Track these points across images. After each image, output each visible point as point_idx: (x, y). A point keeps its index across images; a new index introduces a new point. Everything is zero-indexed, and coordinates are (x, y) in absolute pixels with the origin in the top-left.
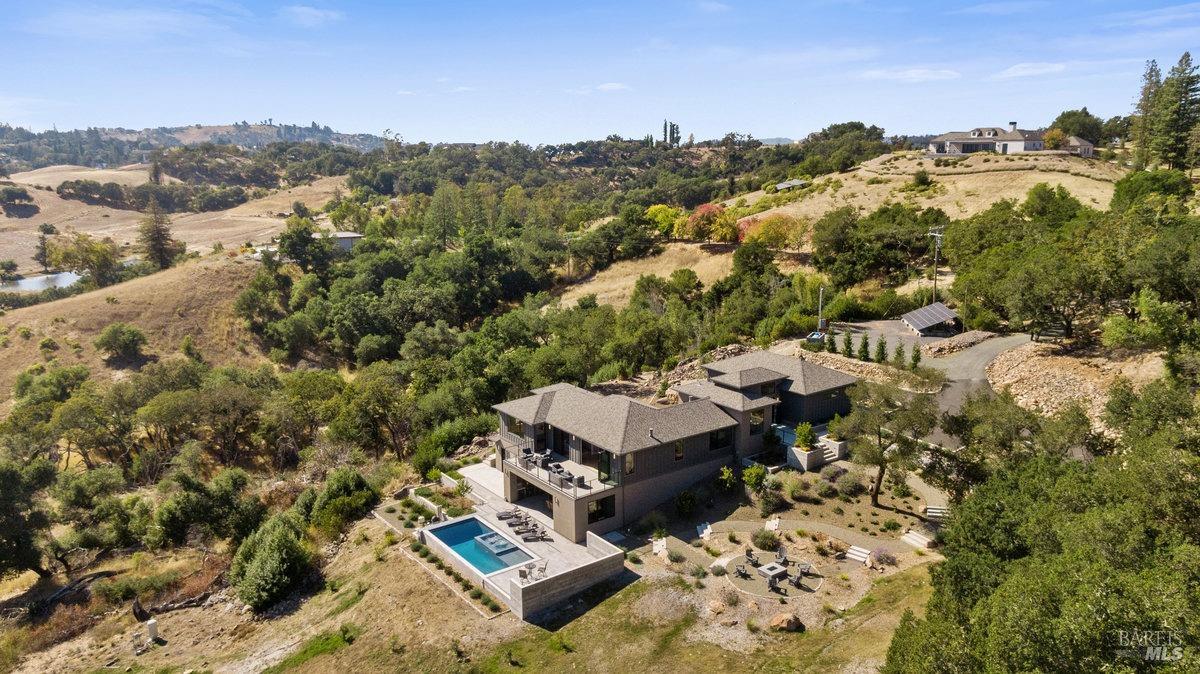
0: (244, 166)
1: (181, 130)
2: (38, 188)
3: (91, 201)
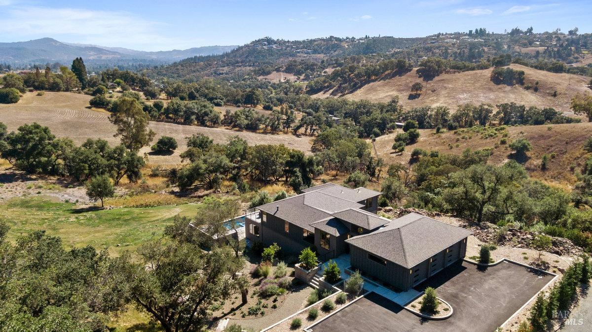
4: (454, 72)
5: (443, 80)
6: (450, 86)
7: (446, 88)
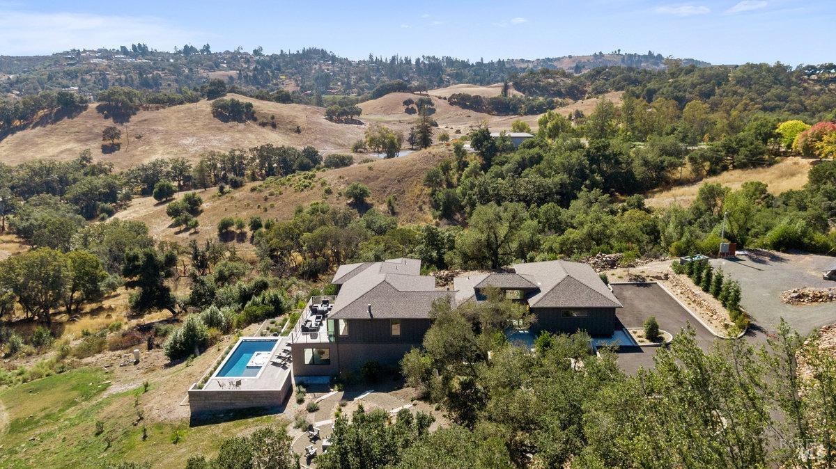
0: (565, 83)
1: (558, 59)
2: (440, 98)
3: (464, 107)
4: (157, 109)
5: (146, 120)
6: (161, 128)
7: (156, 132)
